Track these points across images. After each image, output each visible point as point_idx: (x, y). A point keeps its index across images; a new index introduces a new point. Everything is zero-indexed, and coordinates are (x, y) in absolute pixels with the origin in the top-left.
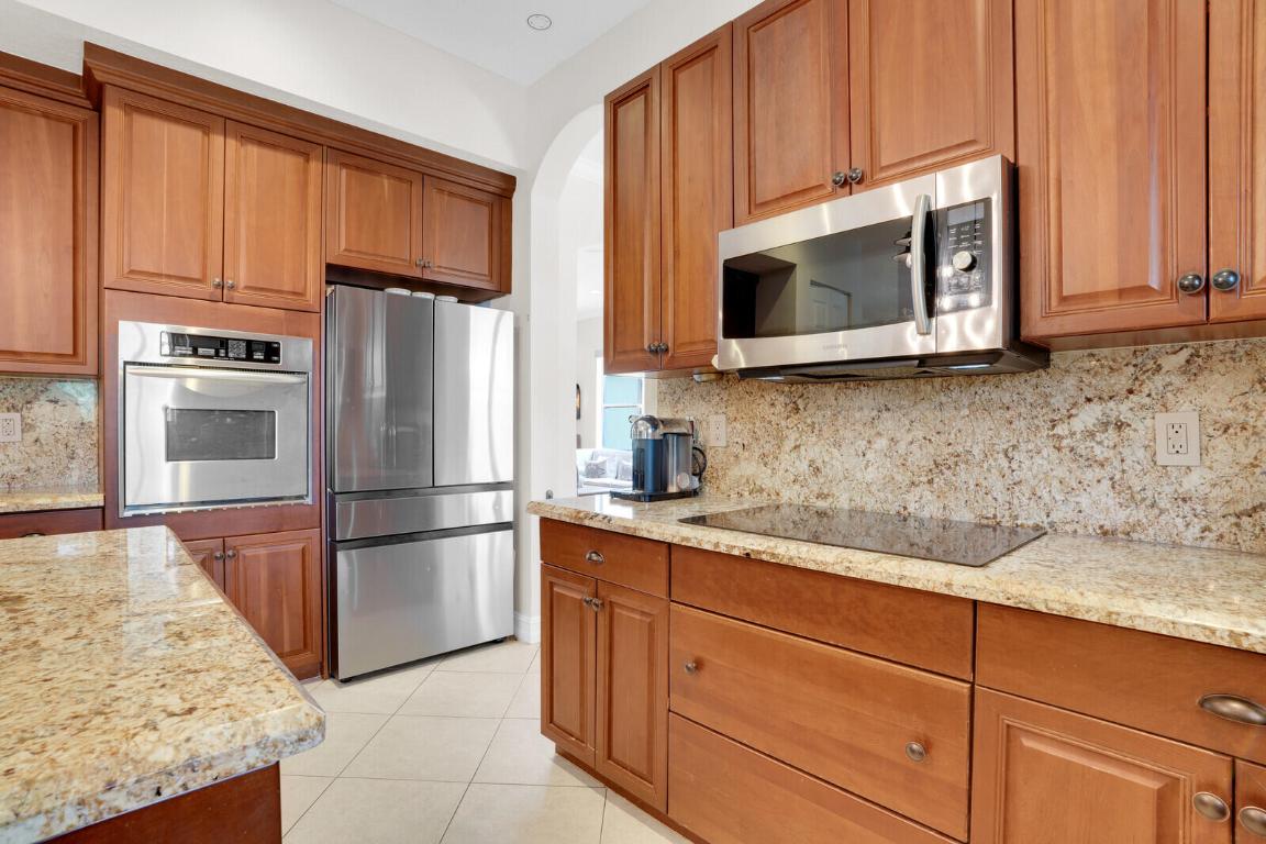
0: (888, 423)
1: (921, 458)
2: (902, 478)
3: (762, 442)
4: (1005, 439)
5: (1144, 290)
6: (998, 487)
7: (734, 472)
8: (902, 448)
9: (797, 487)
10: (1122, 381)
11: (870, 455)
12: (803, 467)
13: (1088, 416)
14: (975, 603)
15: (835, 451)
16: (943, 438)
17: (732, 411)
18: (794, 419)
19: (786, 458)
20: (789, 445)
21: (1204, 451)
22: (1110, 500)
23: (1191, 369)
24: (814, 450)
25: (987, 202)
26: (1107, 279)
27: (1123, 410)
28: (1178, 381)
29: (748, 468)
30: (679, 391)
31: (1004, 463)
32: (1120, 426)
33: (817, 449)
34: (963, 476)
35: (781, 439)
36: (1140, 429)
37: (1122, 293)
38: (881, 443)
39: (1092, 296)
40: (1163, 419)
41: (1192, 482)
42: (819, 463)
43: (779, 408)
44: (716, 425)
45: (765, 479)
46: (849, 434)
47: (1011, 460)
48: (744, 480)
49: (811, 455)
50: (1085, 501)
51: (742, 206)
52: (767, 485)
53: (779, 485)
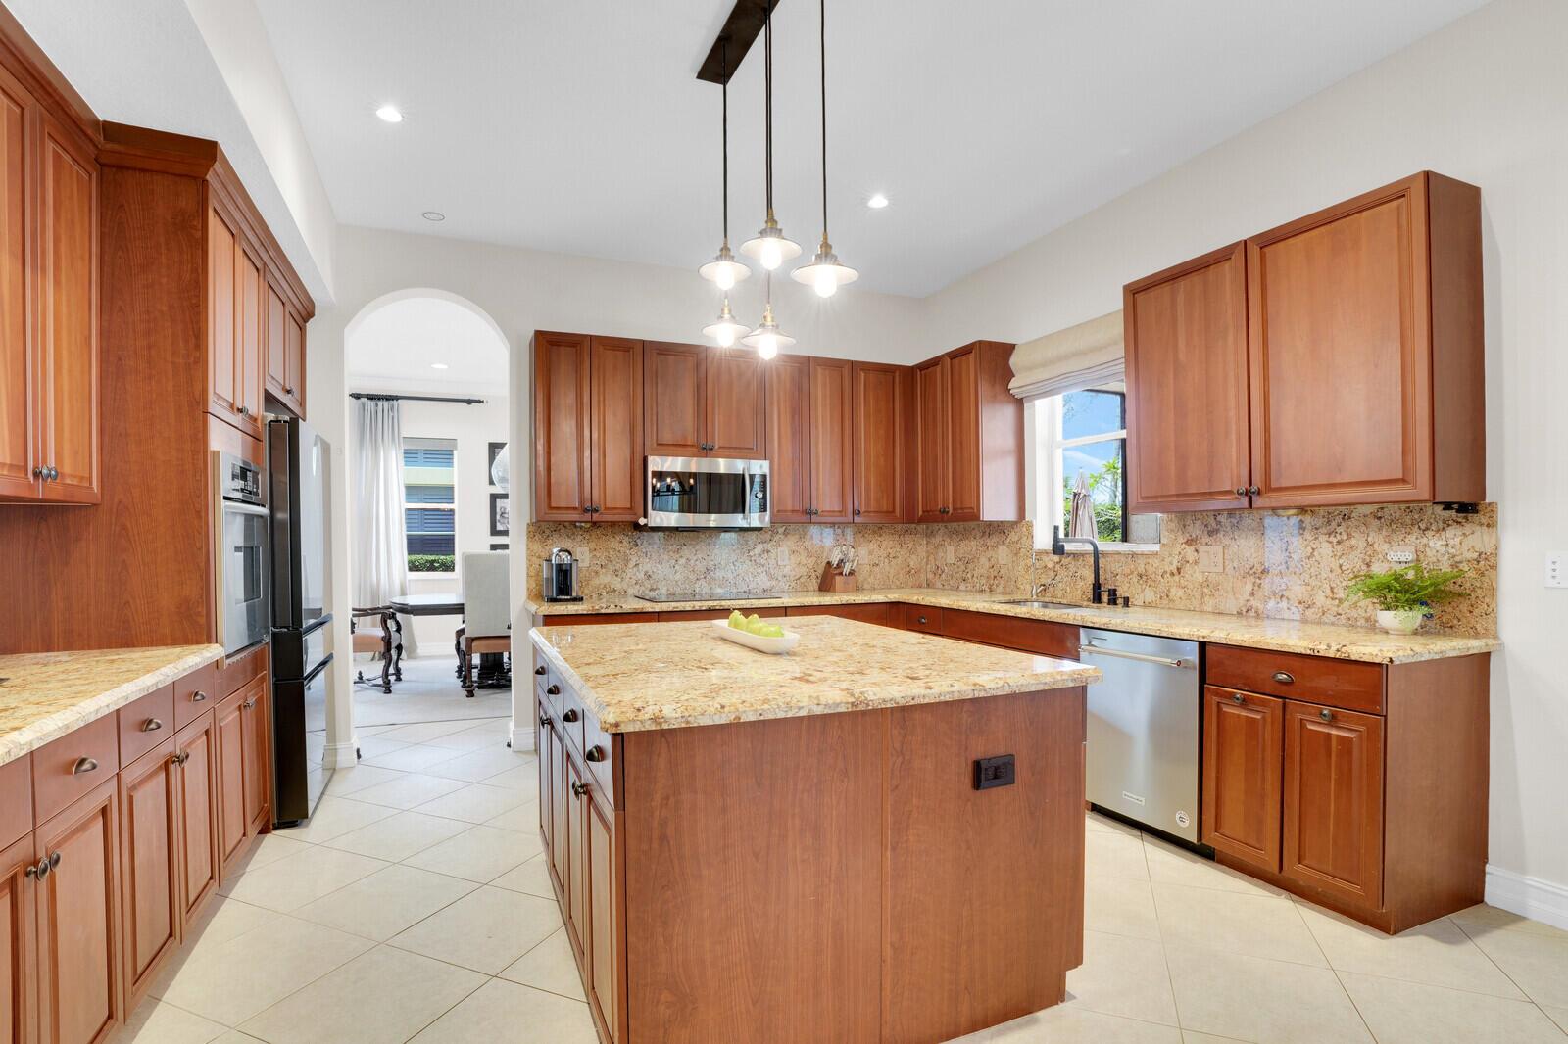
0: (686, 551)
1: (700, 567)
2: (692, 577)
3: (615, 563)
4: (734, 557)
7: (596, 581)
8: (692, 563)
9: (638, 586)
10: (769, 536)
11: (677, 567)
12: (641, 576)
13: (759, 549)
14: (786, 608)
15: (660, 566)
16: (710, 558)
17: (592, 545)
18: (635, 549)
19: (630, 572)
20: (632, 564)
21: (789, 559)
22: (766, 579)
24: (647, 566)
25: (765, 477)
27: (768, 546)
28: (782, 537)
29: (605, 578)
30: (547, 532)
31: (733, 567)
32: (768, 552)
33: (649, 565)
34: (718, 574)
36: (773, 555)
38: (682, 561)
39: (786, 511)
40: (779, 550)
41: (787, 570)
42: (650, 573)
43: (625, 543)
44: (584, 555)
45: (617, 583)
46: (666, 557)
47: (734, 565)
48: (602, 586)
49: (645, 568)
50: (759, 579)
52: (618, 586)
53: (625, 587)
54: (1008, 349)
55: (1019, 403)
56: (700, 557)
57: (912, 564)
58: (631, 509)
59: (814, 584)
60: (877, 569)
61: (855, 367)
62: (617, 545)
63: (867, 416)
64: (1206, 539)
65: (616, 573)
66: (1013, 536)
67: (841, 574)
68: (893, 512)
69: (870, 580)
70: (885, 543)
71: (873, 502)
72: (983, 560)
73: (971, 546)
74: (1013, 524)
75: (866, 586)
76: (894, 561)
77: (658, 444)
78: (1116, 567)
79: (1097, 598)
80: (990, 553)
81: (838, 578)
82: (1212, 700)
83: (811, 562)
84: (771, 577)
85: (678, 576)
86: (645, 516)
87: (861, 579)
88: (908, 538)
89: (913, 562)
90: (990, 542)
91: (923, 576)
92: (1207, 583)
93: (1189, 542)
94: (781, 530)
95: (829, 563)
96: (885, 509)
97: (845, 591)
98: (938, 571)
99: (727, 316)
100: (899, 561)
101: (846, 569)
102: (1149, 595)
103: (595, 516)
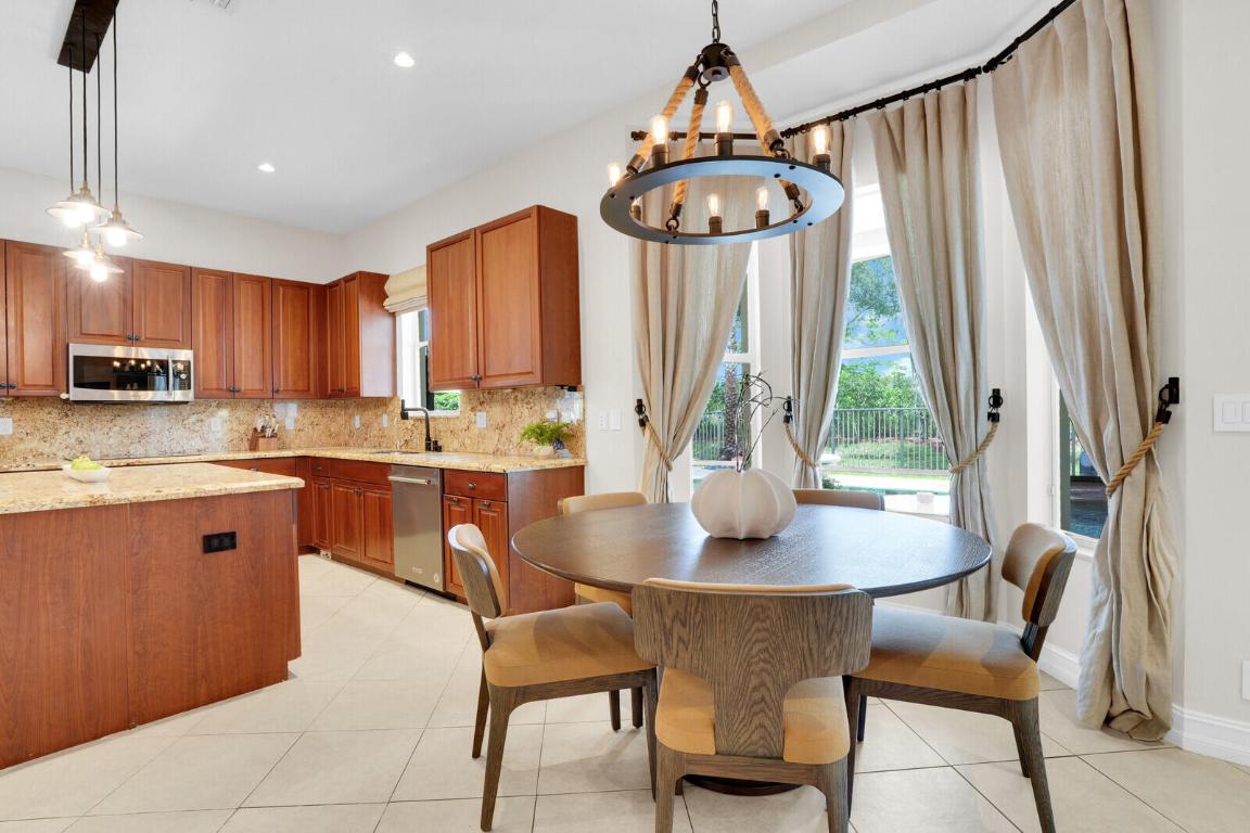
0: (119, 421)
1: (135, 433)
3: (42, 431)
4: (168, 425)
5: (222, 390)
6: (165, 441)
7: (23, 447)
8: (126, 430)
9: (68, 450)
10: (202, 409)
11: (110, 434)
12: (72, 441)
13: (193, 418)
15: (92, 434)
16: (144, 427)
17: (17, 416)
19: (60, 438)
20: (62, 432)
21: (222, 427)
22: (199, 442)
24: (78, 433)
25: (189, 362)
26: (216, 386)
28: (216, 409)
31: (167, 434)
32: (202, 420)
33: (80, 433)
35: (56, 429)
36: (206, 424)
37: (218, 390)
38: (117, 429)
39: (212, 389)
40: (212, 420)
41: (220, 435)
42: (82, 439)
43: (55, 415)
45: (45, 448)
46: (99, 426)
47: (169, 432)
48: (30, 450)
49: (77, 435)
52: (47, 450)
53: (54, 450)
54: (383, 279)
55: (393, 315)
56: (134, 424)
57: (332, 429)
58: (52, 386)
59: (246, 444)
60: (301, 433)
61: (274, 283)
62: (46, 417)
63: (285, 320)
64: (480, 408)
65: (43, 440)
66: (391, 408)
67: (264, 437)
68: (309, 390)
69: (297, 441)
70: (309, 414)
71: (290, 383)
72: (376, 424)
73: (369, 414)
74: (391, 399)
75: (292, 446)
76: (316, 428)
77: (82, 334)
78: (441, 427)
79: (428, 448)
80: (379, 420)
81: (261, 440)
82: (446, 503)
83: (242, 429)
84: (206, 441)
85: (112, 441)
86: (68, 392)
87: (288, 441)
88: (329, 410)
89: (334, 428)
90: (379, 413)
91: (342, 437)
92: (480, 435)
93: (473, 409)
94: (214, 404)
95: (255, 429)
96: (301, 388)
97: (268, 450)
98: (351, 434)
99: (86, 245)
100: (321, 427)
101: (268, 432)
102: (456, 445)
103: (12, 392)
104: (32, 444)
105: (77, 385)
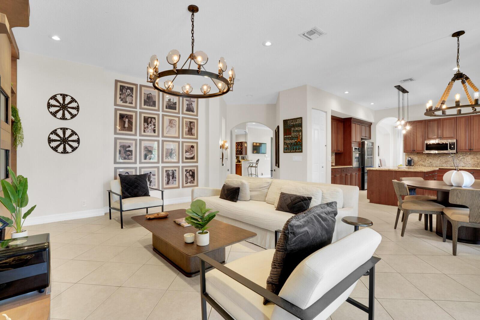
0: (440, 158)
1: (444, 161)
2: (442, 163)
5: (466, 149)
8: (442, 160)
9: (428, 164)
10: (464, 155)
11: (438, 161)
12: (429, 162)
13: (461, 157)
17: (418, 157)
18: (428, 158)
19: (426, 161)
21: (471, 160)
22: (463, 164)
23: (470, 154)
24: (430, 160)
25: (455, 143)
26: (464, 149)
27: (464, 157)
30: (409, 154)
32: (464, 158)
35: (426, 160)
37: (465, 149)
38: (440, 160)
41: (470, 162)
44: (415, 158)
51: (426, 138)
52: (424, 164)
53: (425, 164)
56: (444, 159)
58: (422, 150)
62: (424, 157)
65: (423, 162)
77: (428, 138)
84: (465, 164)
85: (438, 163)
94: (468, 153)
103: (415, 152)
104: (421, 163)
105: (426, 150)
